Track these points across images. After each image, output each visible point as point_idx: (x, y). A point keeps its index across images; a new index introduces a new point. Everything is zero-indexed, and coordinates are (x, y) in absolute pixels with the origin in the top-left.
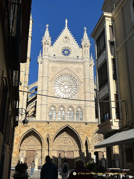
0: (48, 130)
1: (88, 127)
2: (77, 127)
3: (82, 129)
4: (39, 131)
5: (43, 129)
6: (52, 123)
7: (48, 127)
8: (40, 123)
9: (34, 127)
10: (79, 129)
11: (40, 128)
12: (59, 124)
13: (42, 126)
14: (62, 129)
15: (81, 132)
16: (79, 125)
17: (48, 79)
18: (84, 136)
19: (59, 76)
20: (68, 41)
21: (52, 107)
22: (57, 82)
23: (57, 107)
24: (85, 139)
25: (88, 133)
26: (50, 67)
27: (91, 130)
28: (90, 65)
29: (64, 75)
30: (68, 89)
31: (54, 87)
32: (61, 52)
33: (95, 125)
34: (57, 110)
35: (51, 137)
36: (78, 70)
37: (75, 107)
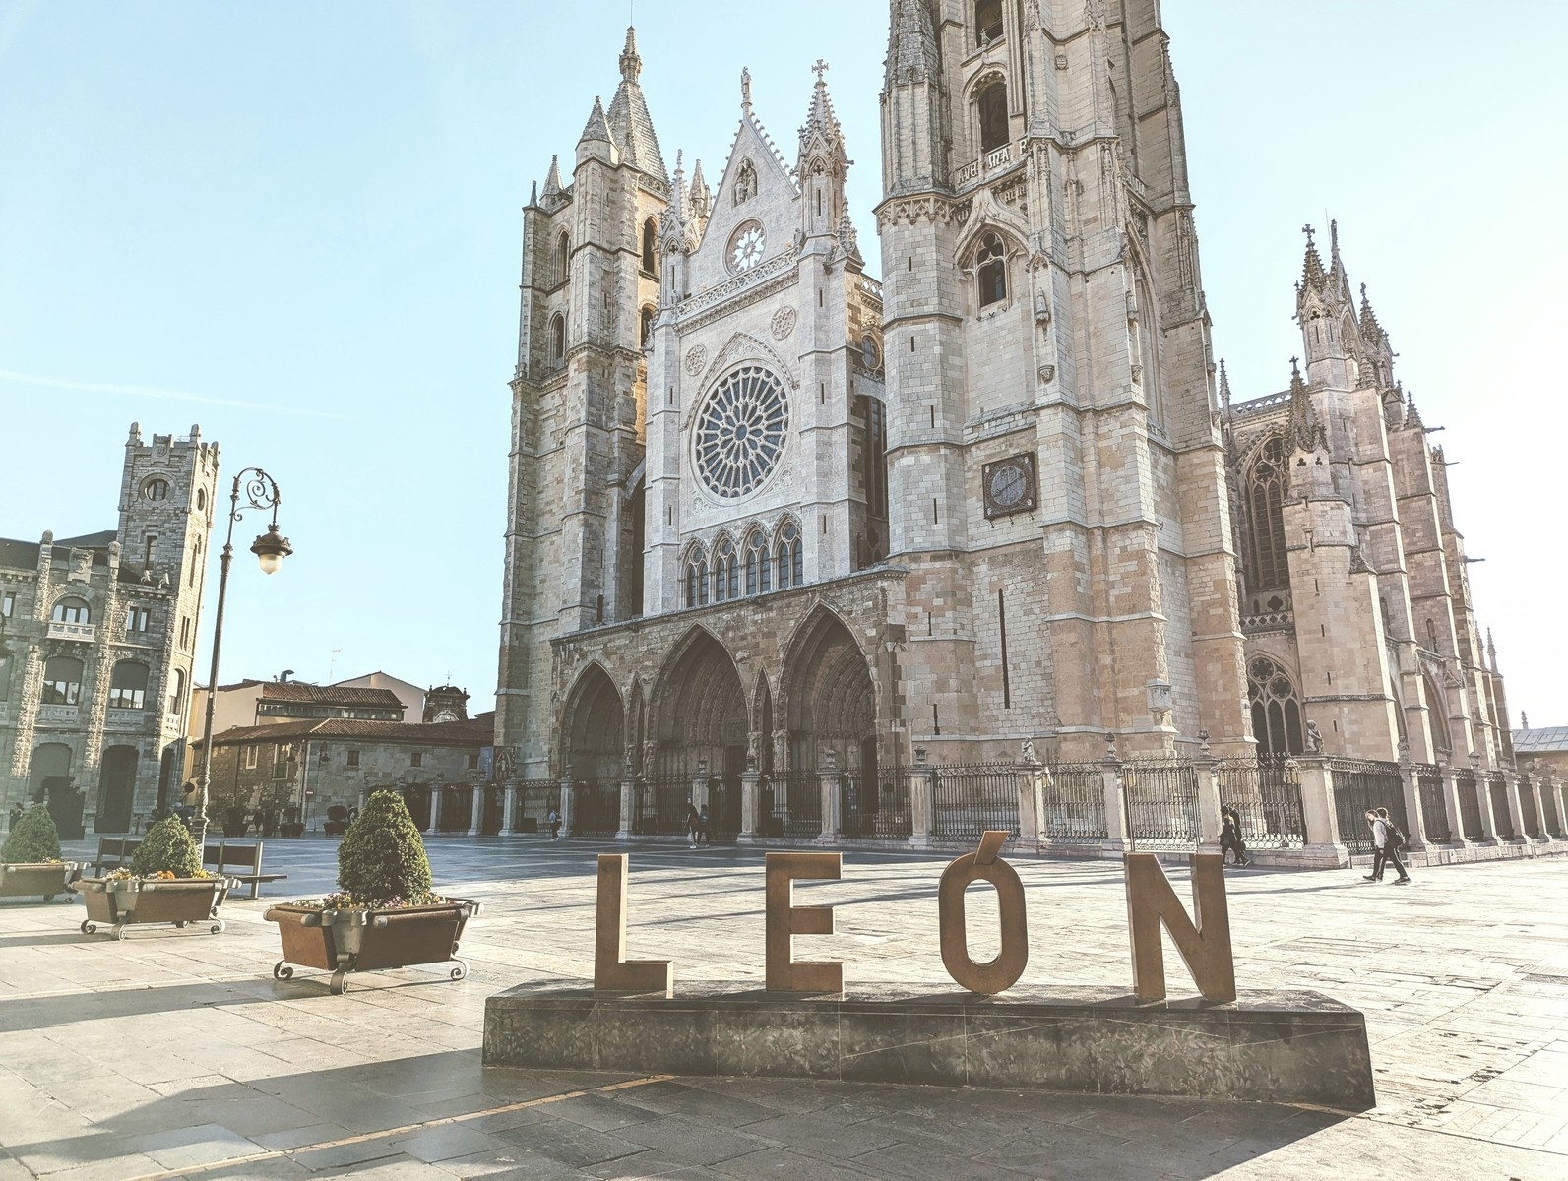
0: (637, 662)
1: (769, 620)
2: (728, 629)
3: (743, 638)
4: (612, 669)
5: (622, 658)
6: (647, 630)
7: (636, 647)
8: (616, 635)
9: (598, 657)
10: (733, 639)
11: (614, 657)
12: (669, 625)
13: (619, 648)
14: (684, 648)
15: (740, 648)
16: (733, 620)
17: (673, 422)
18: (751, 668)
19: (716, 391)
20: (752, 183)
21: (695, 548)
22: (709, 422)
23: (708, 543)
24: (756, 680)
25: (767, 653)
26: (683, 358)
27: (779, 633)
28: (828, 269)
29: (735, 375)
30: (748, 439)
31: (698, 452)
32: (729, 261)
33: (794, 601)
34: (709, 557)
35: (647, 691)
36: (783, 323)
37: (769, 525)
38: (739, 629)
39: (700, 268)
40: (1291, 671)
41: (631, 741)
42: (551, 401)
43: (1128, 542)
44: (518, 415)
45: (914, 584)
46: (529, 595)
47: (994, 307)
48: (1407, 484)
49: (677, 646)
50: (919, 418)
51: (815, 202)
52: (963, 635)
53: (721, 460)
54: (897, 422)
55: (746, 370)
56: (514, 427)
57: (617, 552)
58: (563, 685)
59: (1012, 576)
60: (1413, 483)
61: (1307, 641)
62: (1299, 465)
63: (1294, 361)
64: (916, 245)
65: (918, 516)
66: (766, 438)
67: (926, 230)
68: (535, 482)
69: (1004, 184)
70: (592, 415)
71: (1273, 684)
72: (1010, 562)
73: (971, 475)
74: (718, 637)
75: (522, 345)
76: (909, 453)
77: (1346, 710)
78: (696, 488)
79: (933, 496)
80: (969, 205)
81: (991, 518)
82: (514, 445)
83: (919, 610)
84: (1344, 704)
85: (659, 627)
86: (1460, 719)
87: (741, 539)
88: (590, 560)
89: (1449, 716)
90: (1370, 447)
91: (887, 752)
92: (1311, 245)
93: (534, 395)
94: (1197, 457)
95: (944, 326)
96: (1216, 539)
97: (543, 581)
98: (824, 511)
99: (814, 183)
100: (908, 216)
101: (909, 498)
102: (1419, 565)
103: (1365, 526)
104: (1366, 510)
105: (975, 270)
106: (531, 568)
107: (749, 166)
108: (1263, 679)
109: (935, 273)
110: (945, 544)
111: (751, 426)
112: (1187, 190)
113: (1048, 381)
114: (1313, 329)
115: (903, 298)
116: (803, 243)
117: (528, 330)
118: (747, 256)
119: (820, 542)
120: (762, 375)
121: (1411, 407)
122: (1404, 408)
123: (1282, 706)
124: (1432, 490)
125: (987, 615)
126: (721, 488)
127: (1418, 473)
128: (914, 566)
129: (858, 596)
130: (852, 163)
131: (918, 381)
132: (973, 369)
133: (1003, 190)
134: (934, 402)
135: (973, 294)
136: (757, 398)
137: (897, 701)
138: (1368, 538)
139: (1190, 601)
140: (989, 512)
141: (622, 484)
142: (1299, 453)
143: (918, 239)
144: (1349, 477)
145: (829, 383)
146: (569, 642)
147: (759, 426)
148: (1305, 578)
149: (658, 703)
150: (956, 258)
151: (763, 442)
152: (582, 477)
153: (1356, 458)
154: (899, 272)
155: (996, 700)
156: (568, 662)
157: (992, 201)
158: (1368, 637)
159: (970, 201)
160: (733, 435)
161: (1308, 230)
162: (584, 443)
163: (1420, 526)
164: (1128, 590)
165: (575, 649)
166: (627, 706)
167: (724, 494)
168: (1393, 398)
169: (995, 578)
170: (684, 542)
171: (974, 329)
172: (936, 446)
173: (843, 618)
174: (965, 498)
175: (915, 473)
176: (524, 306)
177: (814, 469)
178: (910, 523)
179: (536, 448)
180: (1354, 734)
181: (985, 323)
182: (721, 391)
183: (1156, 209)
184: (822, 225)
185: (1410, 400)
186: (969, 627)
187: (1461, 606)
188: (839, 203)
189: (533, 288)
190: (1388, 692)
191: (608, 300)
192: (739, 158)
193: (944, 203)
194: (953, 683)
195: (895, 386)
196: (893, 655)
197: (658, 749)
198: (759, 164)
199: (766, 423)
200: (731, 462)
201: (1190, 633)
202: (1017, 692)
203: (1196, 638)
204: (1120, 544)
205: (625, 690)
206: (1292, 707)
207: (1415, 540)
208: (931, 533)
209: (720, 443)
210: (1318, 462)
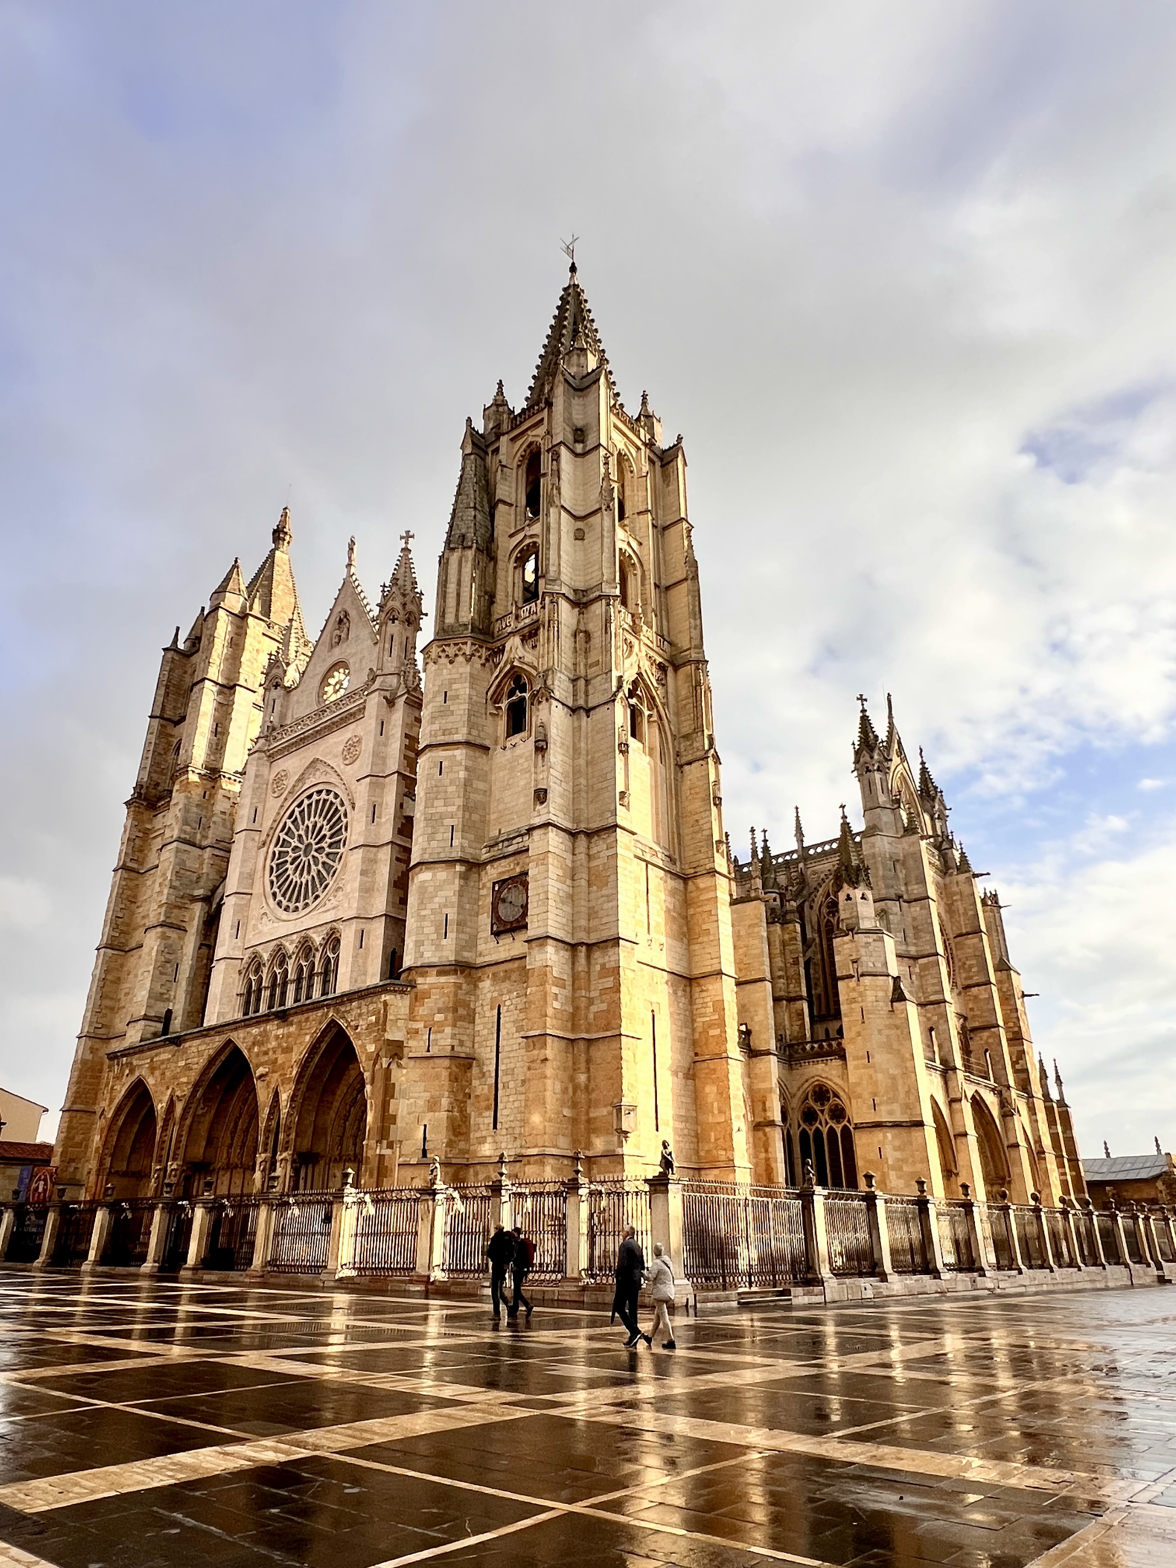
0: (175, 1077)
1: (289, 1035)
2: (254, 1044)
3: (266, 1053)
4: (154, 1085)
5: (163, 1074)
6: (187, 1044)
7: (177, 1062)
8: (162, 1050)
9: (144, 1072)
10: (257, 1055)
11: (157, 1073)
12: (207, 1040)
13: (162, 1062)
14: (218, 1064)
15: (262, 1065)
16: (260, 1034)
17: (254, 840)
18: (268, 1086)
19: (293, 811)
20: (346, 630)
21: (256, 963)
22: (284, 840)
23: (266, 956)
24: (271, 1095)
25: (283, 1069)
26: (271, 782)
27: (295, 1048)
28: (391, 703)
29: (310, 797)
30: (313, 857)
31: (272, 868)
32: (321, 693)
33: (312, 1015)
34: (265, 970)
35: (179, 1108)
36: (351, 751)
37: (318, 938)
38: (261, 1044)
39: (298, 702)
40: (845, 1097)
41: (159, 1162)
42: (159, 822)
43: (607, 958)
44: (128, 832)
45: (418, 999)
46: (112, 1009)
47: (516, 738)
48: (962, 923)
49: (212, 1061)
50: (439, 836)
51: (387, 646)
52: (460, 1051)
53: (289, 876)
54: (420, 840)
55: (319, 792)
56: (123, 844)
57: (192, 965)
58: (111, 1101)
59: (509, 992)
60: (967, 922)
61: (857, 1067)
62: (847, 900)
63: (843, 807)
64: (451, 682)
65: (429, 929)
66: (328, 855)
67: (463, 668)
68: (135, 897)
69: (530, 632)
70: (185, 832)
71: (831, 1110)
72: (509, 978)
73: (483, 892)
74: (246, 1053)
75: (142, 768)
76: (427, 869)
77: (889, 1135)
78: (264, 904)
79: (445, 911)
80: (502, 650)
81: (497, 934)
82: (119, 860)
83: (420, 1025)
84: (888, 1129)
85: (198, 1042)
86: (1017, 1146)
87: (293, 953)
88: (161, 973)
89: (1006, 1144)
90: (916, 887)
91: (371, 1176)
92: (864, 711)
93: (147, 815)
94: (702, 883)
95: (472, 753)
96: (715, 961)
97: (127, 994)
98: (363, 926)
99: (388, 629)
100: (447, 656)
101: (423, 913)
102: (976, 997)
103: (915, 958)
104: (915, 945)
105: (504, 705)
106: (118, 981)
107: (345, 617)
108: (822, 1105)
109: (466, 706)
110: (452, 958)
111: (316, 844)
112: (702, 647)
113: (542, 803)
114: (866, 782)
115: (436, 727)
116: (373, 680)
117: (150, 756)
118: (336, 692)
119: (355, 957)
120: (331, 796)
121: (962, 854)
122: (957, 855)
123: (838, 1129)
124: (983, 928)
125: (485, 1032)
126: (285, 903)
127: (971, 913)
128: (420, 980)
129: (364, 1010)
130: (426, 615)
131: (441, 802)
132: (496, 794)
133: (530, 637)
134: (453, 822)
135: (502, 724)
136: (325, 818)
137: (387, 1119)
138: (917, 970)
139: (693, 1021)
140: (495, 929)
141: (207, 899)
142: (846, 889)
143: (453, 676)
144: (899, 913)
145: (381, 805)
146: (123, 1056)
147: (323, 844)
148: (853, 1006)
149: (188, 1122)
150: (490, 694)
151: (325, 859)
152: (166, 891)
153: (905, 897)
154: (434, 704)
155: (486, 1121)
156: (118, 1078)
157: (520, 647)
158: (909, 1064)
159: (504, 647)
160: (301, 853)
161: (861, 699)
162: (172, 859)
163: (974, 962)
164: (604, 1006)
165: (127, 1063)
166: (160, 1123)
167: (287, 909)
168: (947, 846)
169: (496, 994)
170: (246, 958)
171: (500, 757)
172: (451, 862)
173: (350, 1033)
174: (477, 914)
175: (431, 889)
176: (149, 732)
177: (357, 885)
178: (422, 937)
179: (142, 864)
180: (898, 1160)
181: (508, 752)
182: (297, 810)
183: (677, 663)
184: (391, 665)
185: (962, 849)
186: (469, 1044)
187: (1016, 1038)
188: (409, 647)
189: (161, 717)
190: (928, 1117)
191: (219, 729)
192: (338, 609)
193: (481, 647)
194: (445, 1102)
195: (422, 807)
196: (388, 1071)
197: (183, 1171)
198: (353, 614)
199: (329, 841)
200: (296, 878)
201: (692, 1054)
202: (505, 1112)
203: (697, 1058)
204: (600, 961)
205: (160, 1107)
206: (847, 1134)
207: (971, 974)
208: (439, 947)
209: (289, 859)
210: (863, 898)
